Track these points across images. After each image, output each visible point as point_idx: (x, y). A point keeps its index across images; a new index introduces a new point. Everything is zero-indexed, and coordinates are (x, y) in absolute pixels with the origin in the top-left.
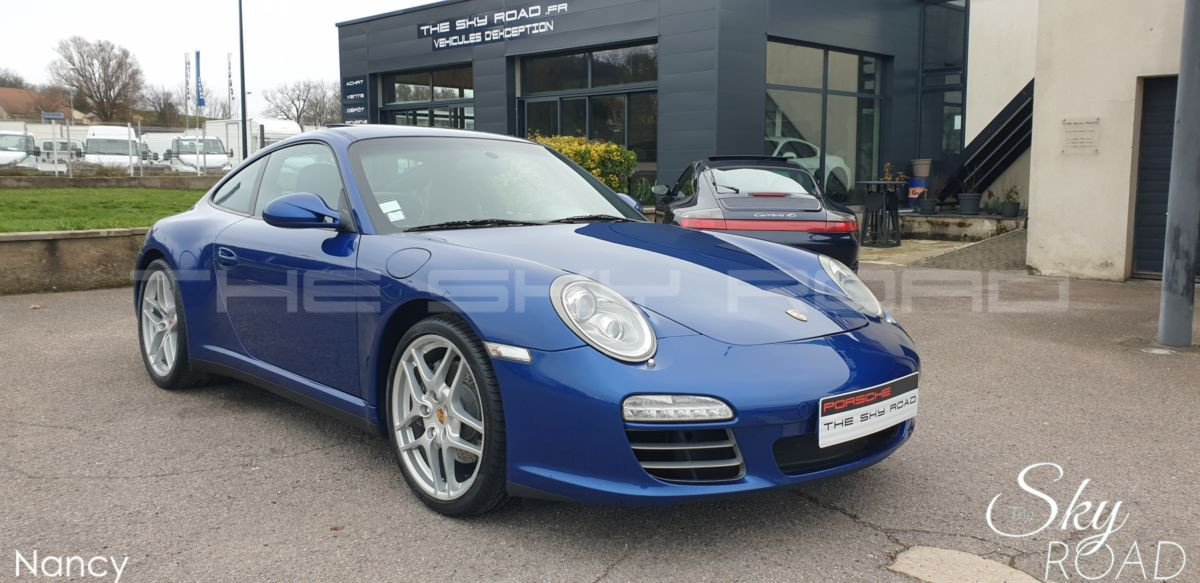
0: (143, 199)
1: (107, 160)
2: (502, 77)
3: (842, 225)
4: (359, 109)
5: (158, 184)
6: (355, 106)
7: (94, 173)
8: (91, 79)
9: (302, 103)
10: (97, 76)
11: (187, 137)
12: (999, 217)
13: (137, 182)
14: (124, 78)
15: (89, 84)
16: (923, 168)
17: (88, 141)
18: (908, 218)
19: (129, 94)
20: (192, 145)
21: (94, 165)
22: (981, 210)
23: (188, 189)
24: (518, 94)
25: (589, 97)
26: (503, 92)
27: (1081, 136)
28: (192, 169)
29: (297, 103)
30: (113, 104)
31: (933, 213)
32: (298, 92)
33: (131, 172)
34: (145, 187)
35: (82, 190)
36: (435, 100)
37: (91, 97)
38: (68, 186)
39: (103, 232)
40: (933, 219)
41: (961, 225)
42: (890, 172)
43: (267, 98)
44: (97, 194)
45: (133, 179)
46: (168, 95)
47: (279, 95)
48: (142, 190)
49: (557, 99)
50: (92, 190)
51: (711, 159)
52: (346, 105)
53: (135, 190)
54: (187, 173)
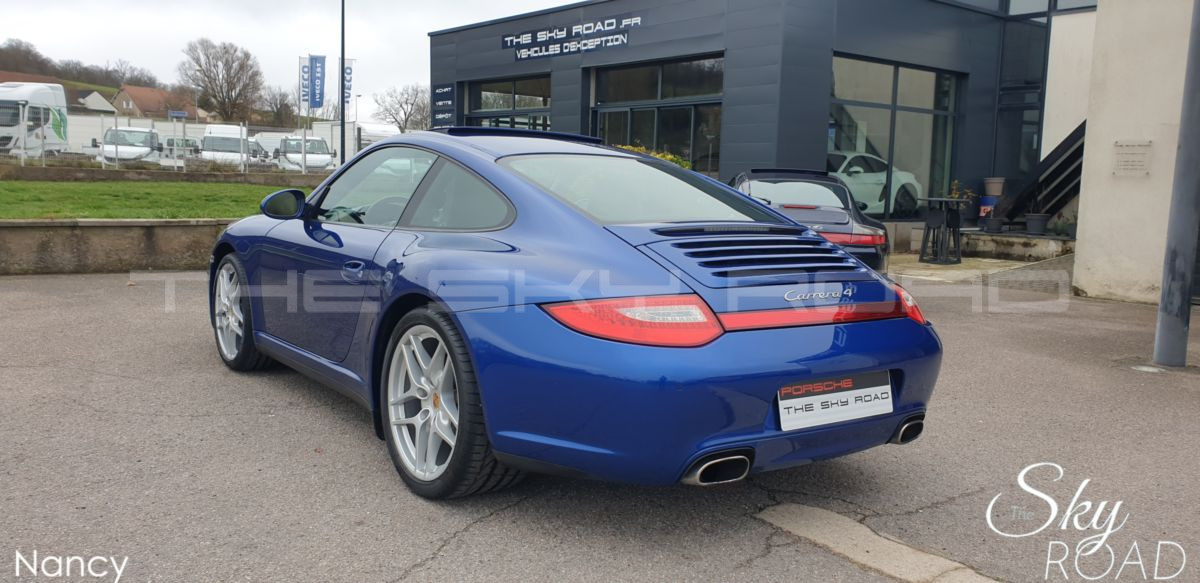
0: (243, 194)
1: (220, 157)
2: (577, 88)
3: (870, 238)
4: (447, 116)
5: (263, 180)
6: (443, 112)
7: (208, 168)
8: (215, 80)
9: (410, 106)
10: (221, 76)
11: (294, 137)
12: (1065, 238)
13: (243, 178)
14: (245, 79)
15: (214, 85)
16: (995, 187)
17: (205, 138)
18: (973, 236)
19: (249, 94)
20: (299, 145)
21: (209, 161)
22: (1050, 230)
24: (592, 104)
25: (658, 108)
26: (577, 102)
27: (1132, 160)
28: (296, 168)
29: (405, 106)
30: (234, 105)
31: (999, 231)
32: (406, 96)
33: (242, 168)
34: (251, 183)
35: (195, 184)
36: (517, 108)
37: (215, 97)
38: (182, 180)
39: (193, 221)
40: (998, 238)
41: (1026, 245)
42: (958, 190)
43: (377, 101)
44: (205, 188)
45: (241, 175)
46: (284, 96)
47: (388, 99)
48: (247, 186)
49: (628, 109)
50: (202, 184)
51: (753, 171)
52: (435, 111)
53: (240, 185)
54: (292, 171)
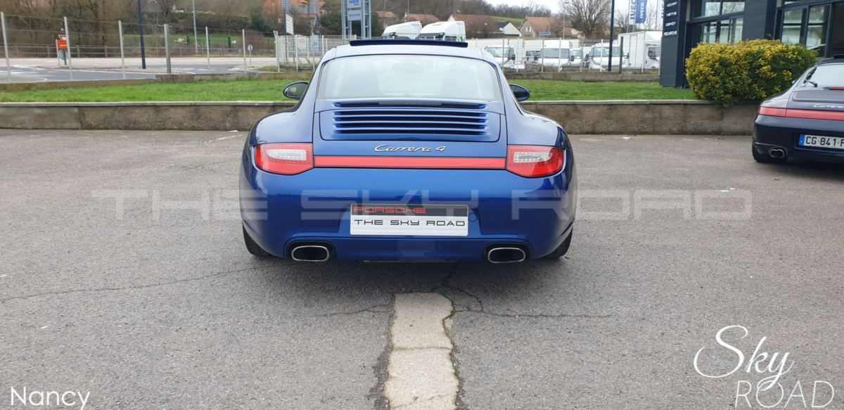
4: (673, 23)
5: (551, 77)
6: (671, 21)
8: (582, 8)
10: (586, 5)
15: (581, 12)
23: (569, 80)
24: (779, 5)
25: (833, 4)
26: (765, 4)
30: (593, 25)
36: (723, 13)
37: (581, 20)
49: (807, 7)
